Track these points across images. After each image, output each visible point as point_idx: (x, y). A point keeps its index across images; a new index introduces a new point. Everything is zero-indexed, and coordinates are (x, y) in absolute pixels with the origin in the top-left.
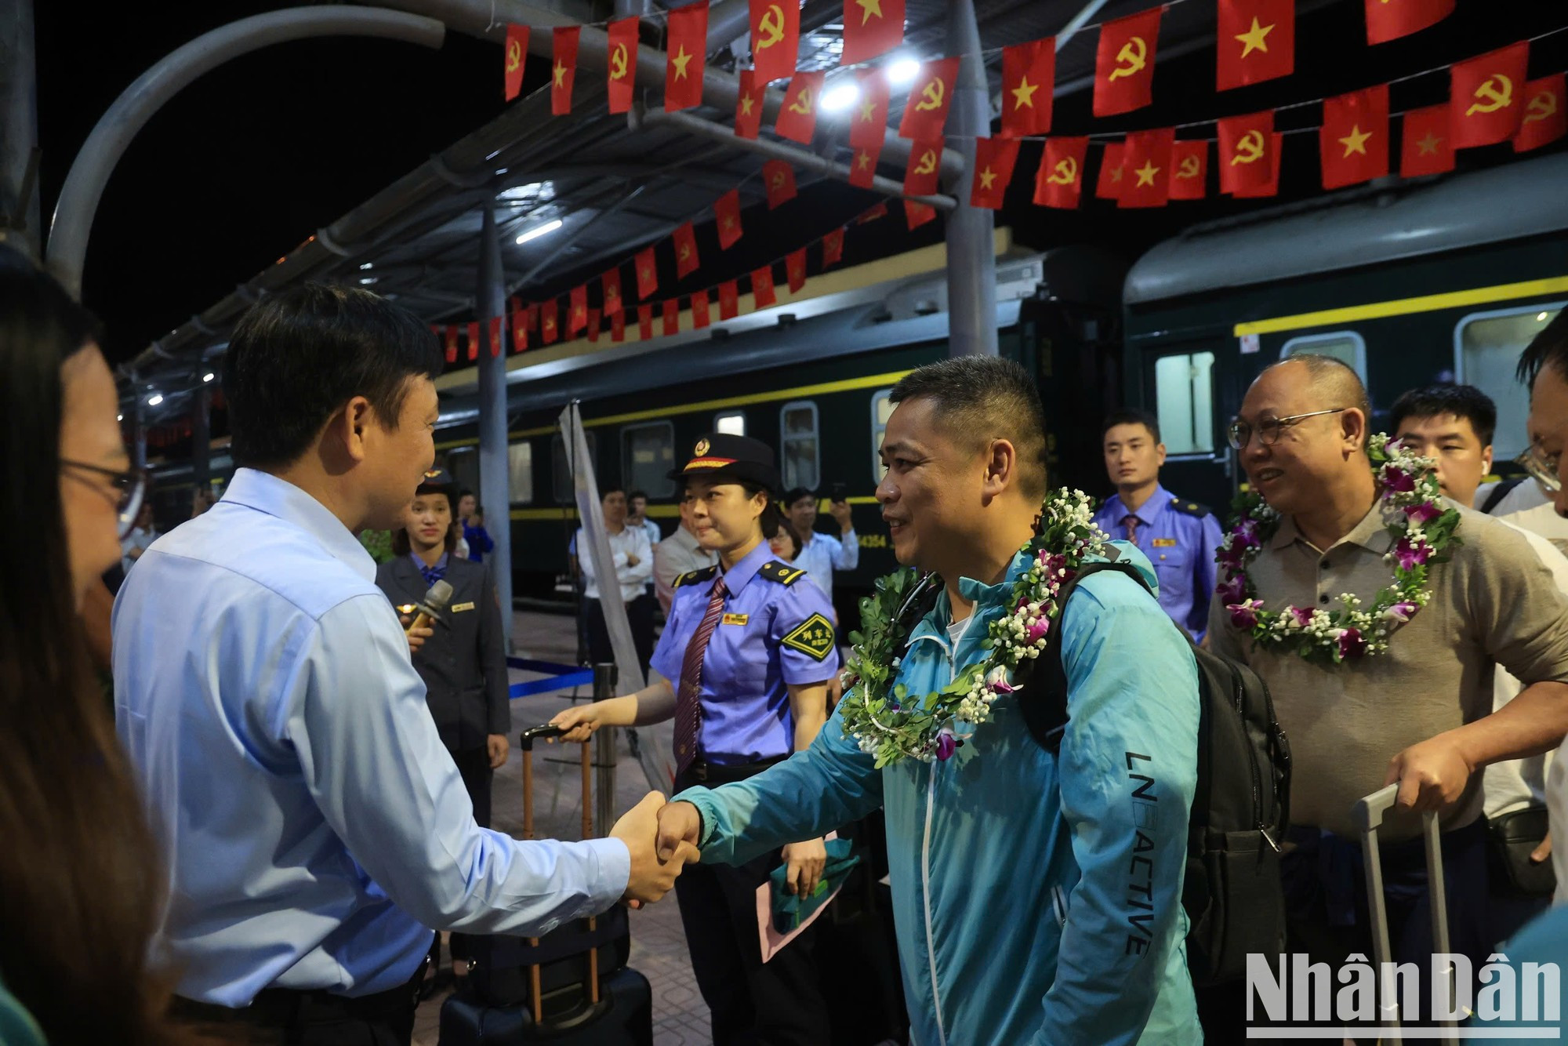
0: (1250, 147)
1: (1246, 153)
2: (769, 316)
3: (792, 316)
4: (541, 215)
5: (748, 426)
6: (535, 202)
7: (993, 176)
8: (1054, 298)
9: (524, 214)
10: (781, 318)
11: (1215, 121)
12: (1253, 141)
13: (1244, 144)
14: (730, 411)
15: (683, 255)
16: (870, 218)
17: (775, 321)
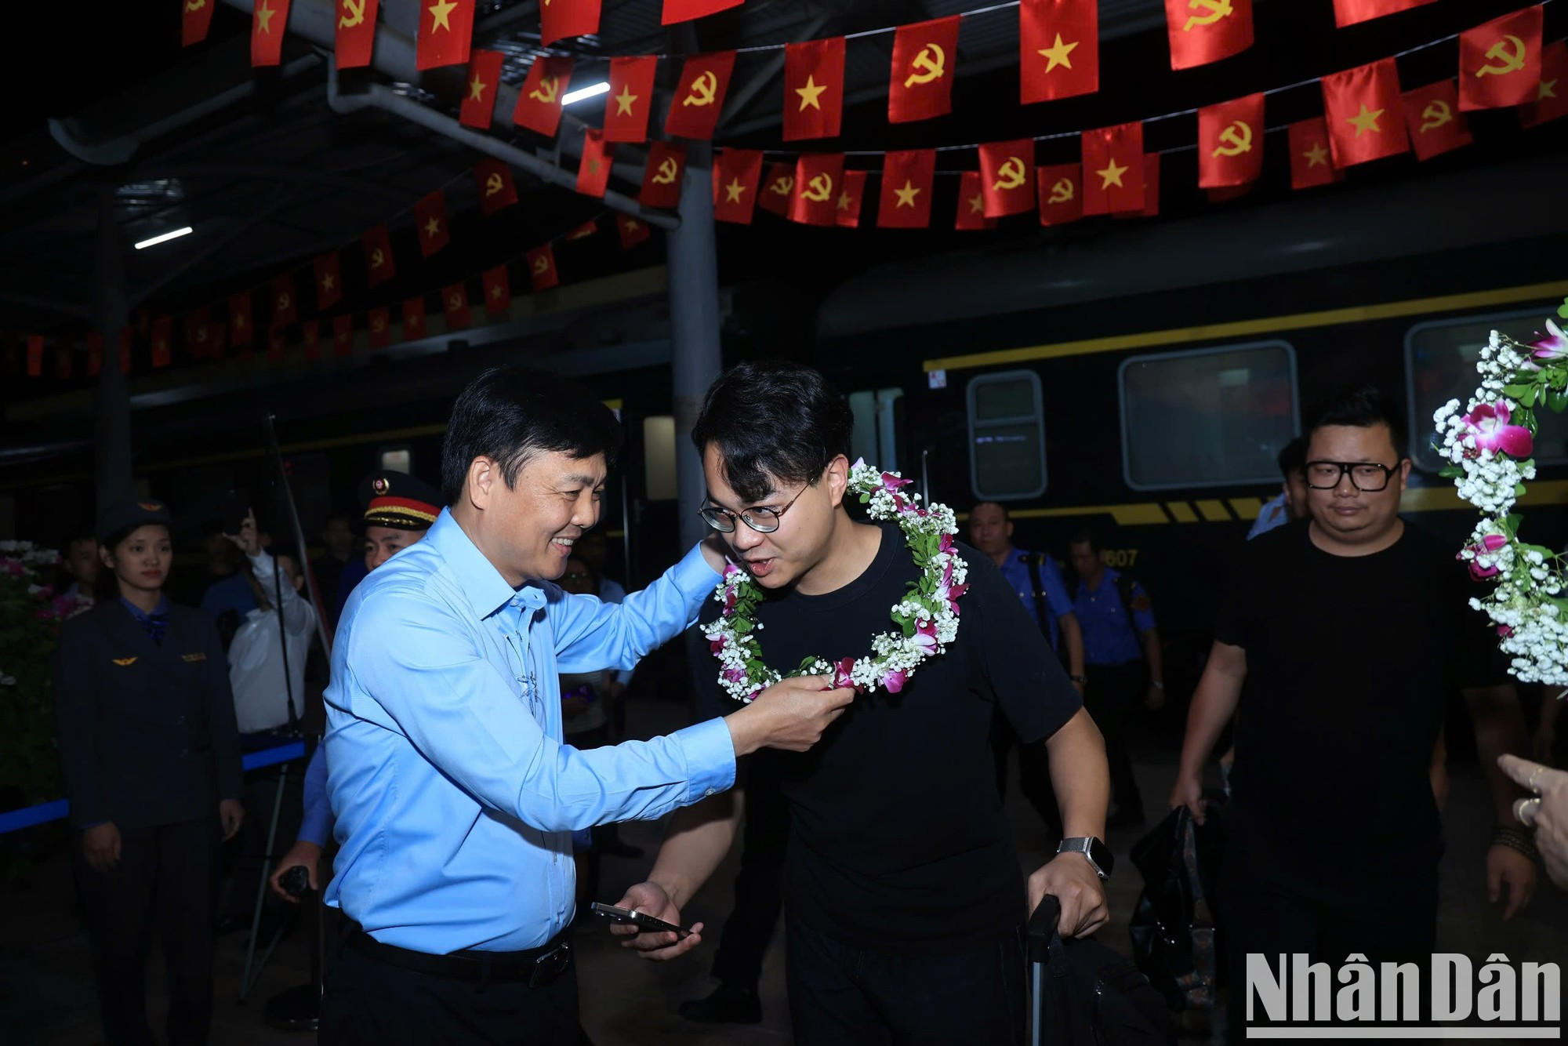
0: (1012, 174)
1: (1008, 179)
2: (439, 342)
3: (464, 343)
4: (165, 218)
5: (414, 460)
6: (158, 202)
7: (741, 189)
8: (742, 332)
9: (144, 215)
10: (451, 344)
11: (976, 146)
12: (1015, 168)
13: (1005, 169)
14: (395, 446)
15: (376, 261)
16: (580, 235)
17: (444, 348)
